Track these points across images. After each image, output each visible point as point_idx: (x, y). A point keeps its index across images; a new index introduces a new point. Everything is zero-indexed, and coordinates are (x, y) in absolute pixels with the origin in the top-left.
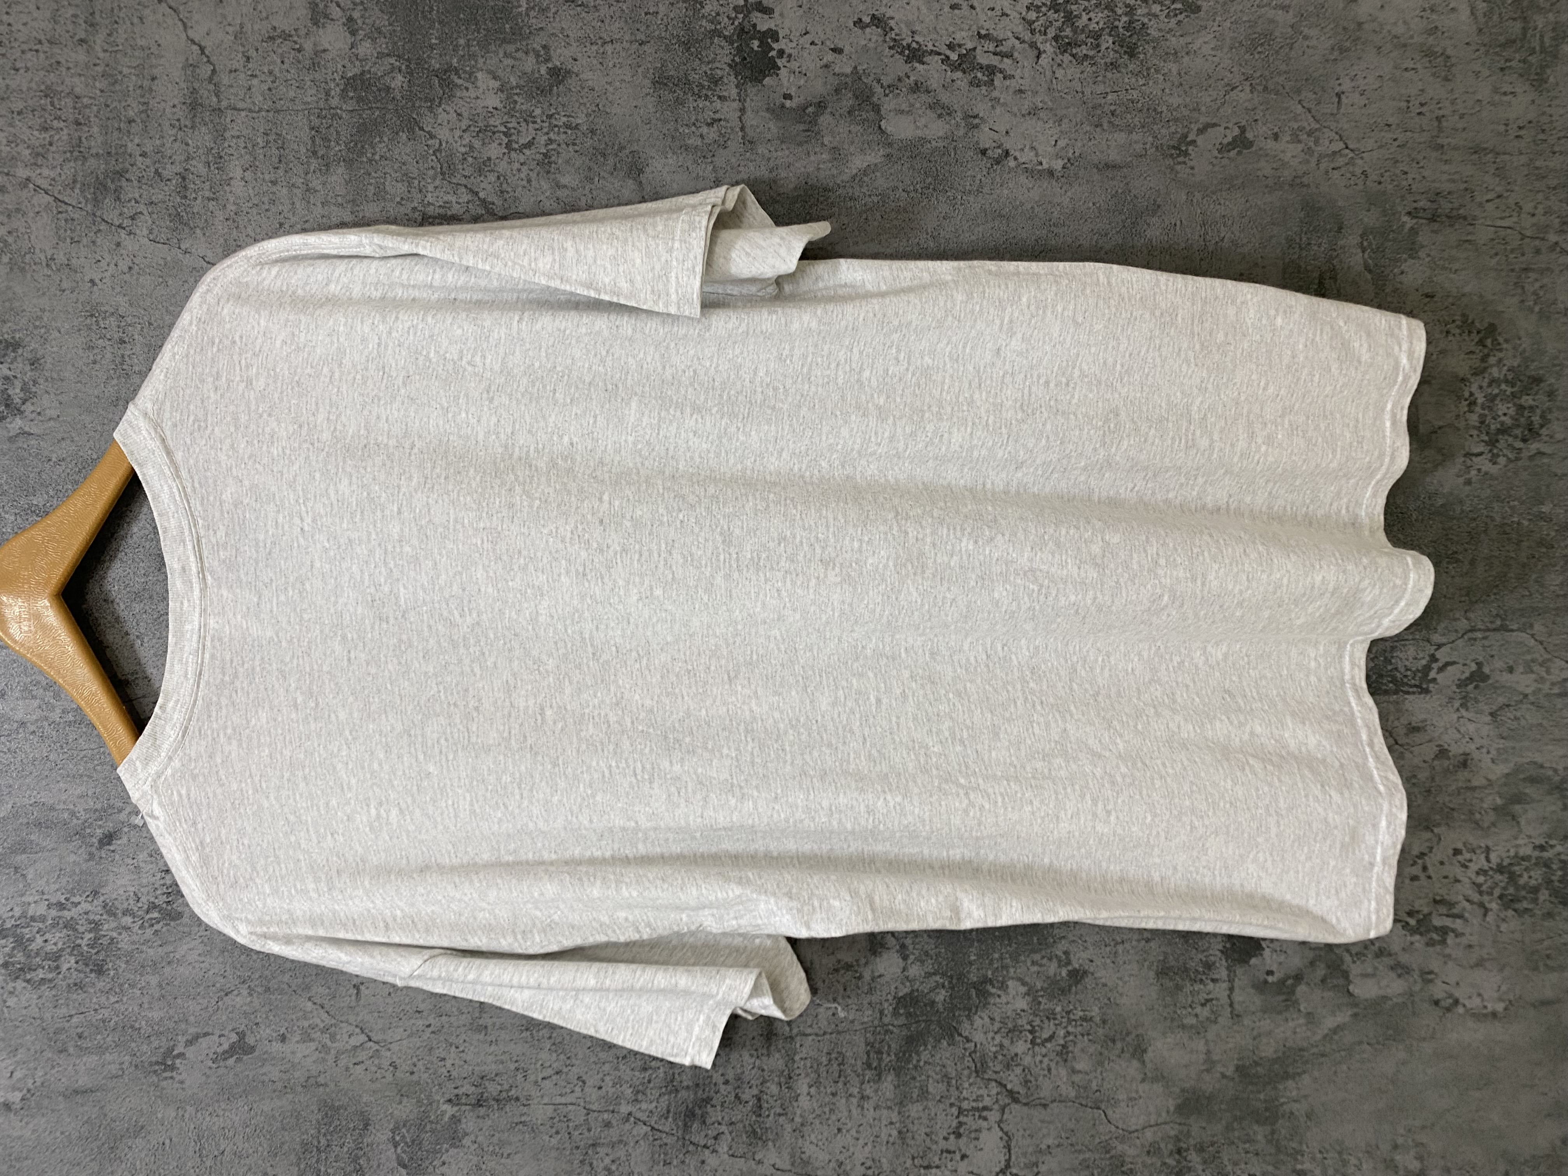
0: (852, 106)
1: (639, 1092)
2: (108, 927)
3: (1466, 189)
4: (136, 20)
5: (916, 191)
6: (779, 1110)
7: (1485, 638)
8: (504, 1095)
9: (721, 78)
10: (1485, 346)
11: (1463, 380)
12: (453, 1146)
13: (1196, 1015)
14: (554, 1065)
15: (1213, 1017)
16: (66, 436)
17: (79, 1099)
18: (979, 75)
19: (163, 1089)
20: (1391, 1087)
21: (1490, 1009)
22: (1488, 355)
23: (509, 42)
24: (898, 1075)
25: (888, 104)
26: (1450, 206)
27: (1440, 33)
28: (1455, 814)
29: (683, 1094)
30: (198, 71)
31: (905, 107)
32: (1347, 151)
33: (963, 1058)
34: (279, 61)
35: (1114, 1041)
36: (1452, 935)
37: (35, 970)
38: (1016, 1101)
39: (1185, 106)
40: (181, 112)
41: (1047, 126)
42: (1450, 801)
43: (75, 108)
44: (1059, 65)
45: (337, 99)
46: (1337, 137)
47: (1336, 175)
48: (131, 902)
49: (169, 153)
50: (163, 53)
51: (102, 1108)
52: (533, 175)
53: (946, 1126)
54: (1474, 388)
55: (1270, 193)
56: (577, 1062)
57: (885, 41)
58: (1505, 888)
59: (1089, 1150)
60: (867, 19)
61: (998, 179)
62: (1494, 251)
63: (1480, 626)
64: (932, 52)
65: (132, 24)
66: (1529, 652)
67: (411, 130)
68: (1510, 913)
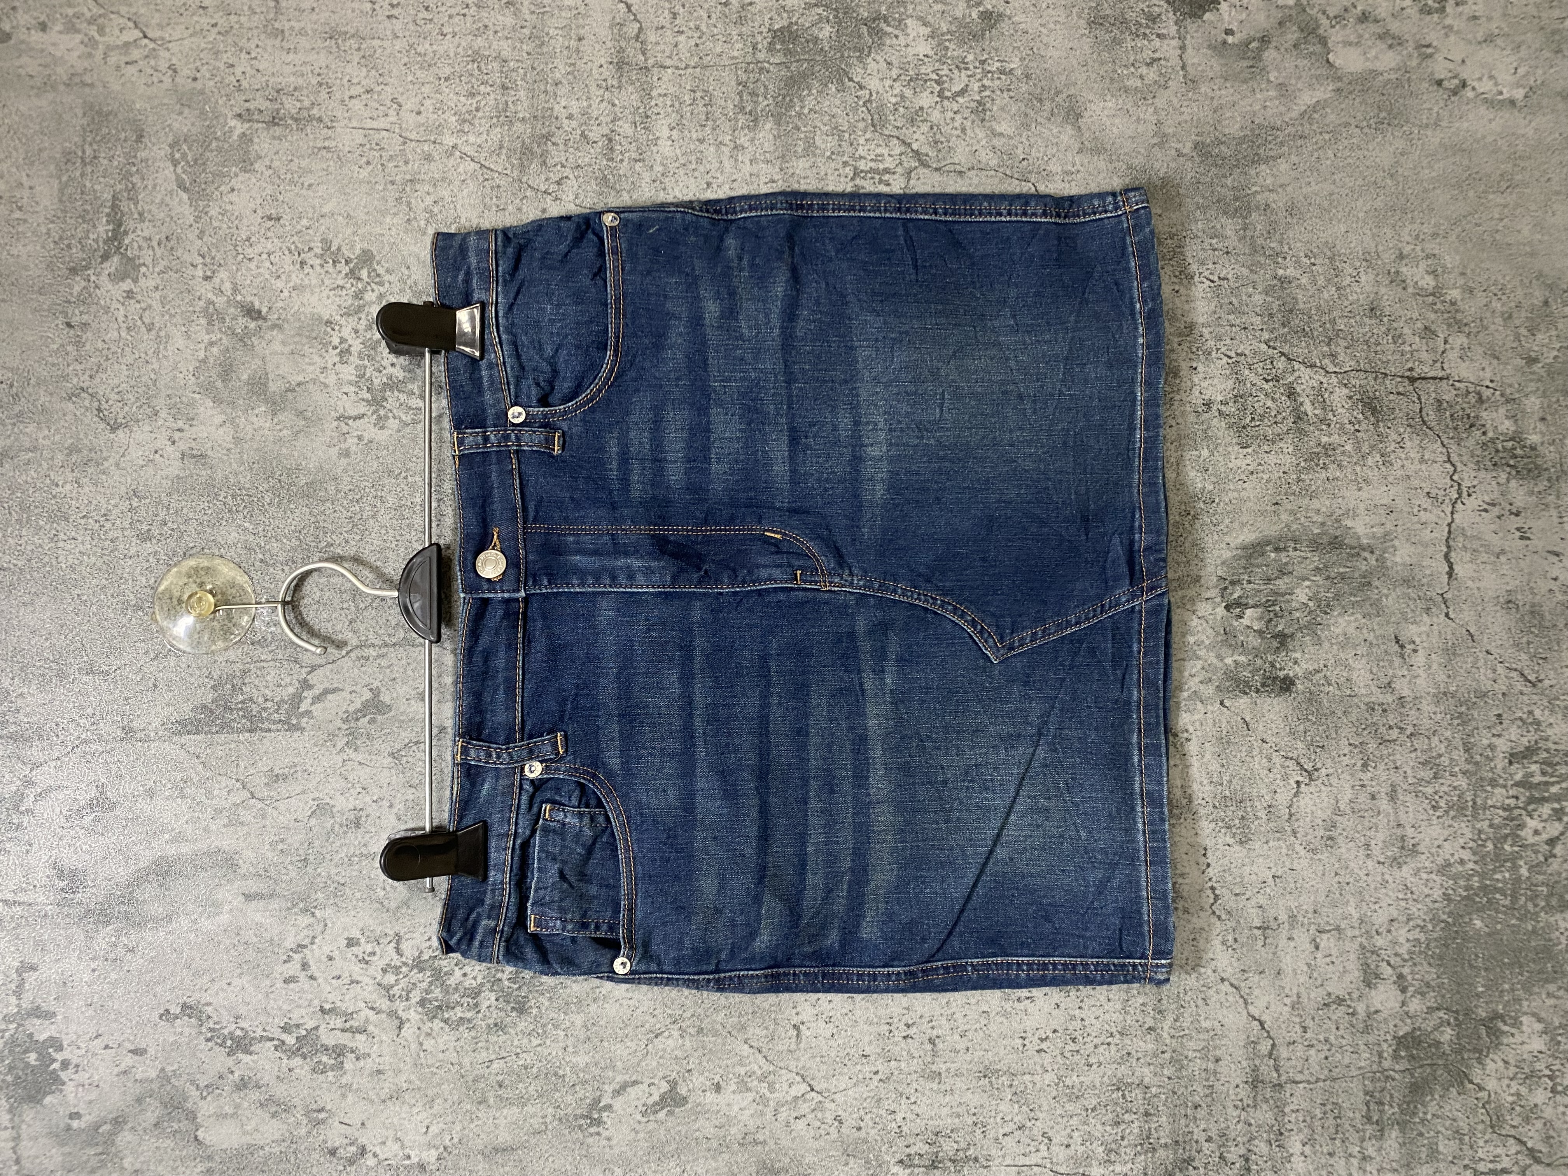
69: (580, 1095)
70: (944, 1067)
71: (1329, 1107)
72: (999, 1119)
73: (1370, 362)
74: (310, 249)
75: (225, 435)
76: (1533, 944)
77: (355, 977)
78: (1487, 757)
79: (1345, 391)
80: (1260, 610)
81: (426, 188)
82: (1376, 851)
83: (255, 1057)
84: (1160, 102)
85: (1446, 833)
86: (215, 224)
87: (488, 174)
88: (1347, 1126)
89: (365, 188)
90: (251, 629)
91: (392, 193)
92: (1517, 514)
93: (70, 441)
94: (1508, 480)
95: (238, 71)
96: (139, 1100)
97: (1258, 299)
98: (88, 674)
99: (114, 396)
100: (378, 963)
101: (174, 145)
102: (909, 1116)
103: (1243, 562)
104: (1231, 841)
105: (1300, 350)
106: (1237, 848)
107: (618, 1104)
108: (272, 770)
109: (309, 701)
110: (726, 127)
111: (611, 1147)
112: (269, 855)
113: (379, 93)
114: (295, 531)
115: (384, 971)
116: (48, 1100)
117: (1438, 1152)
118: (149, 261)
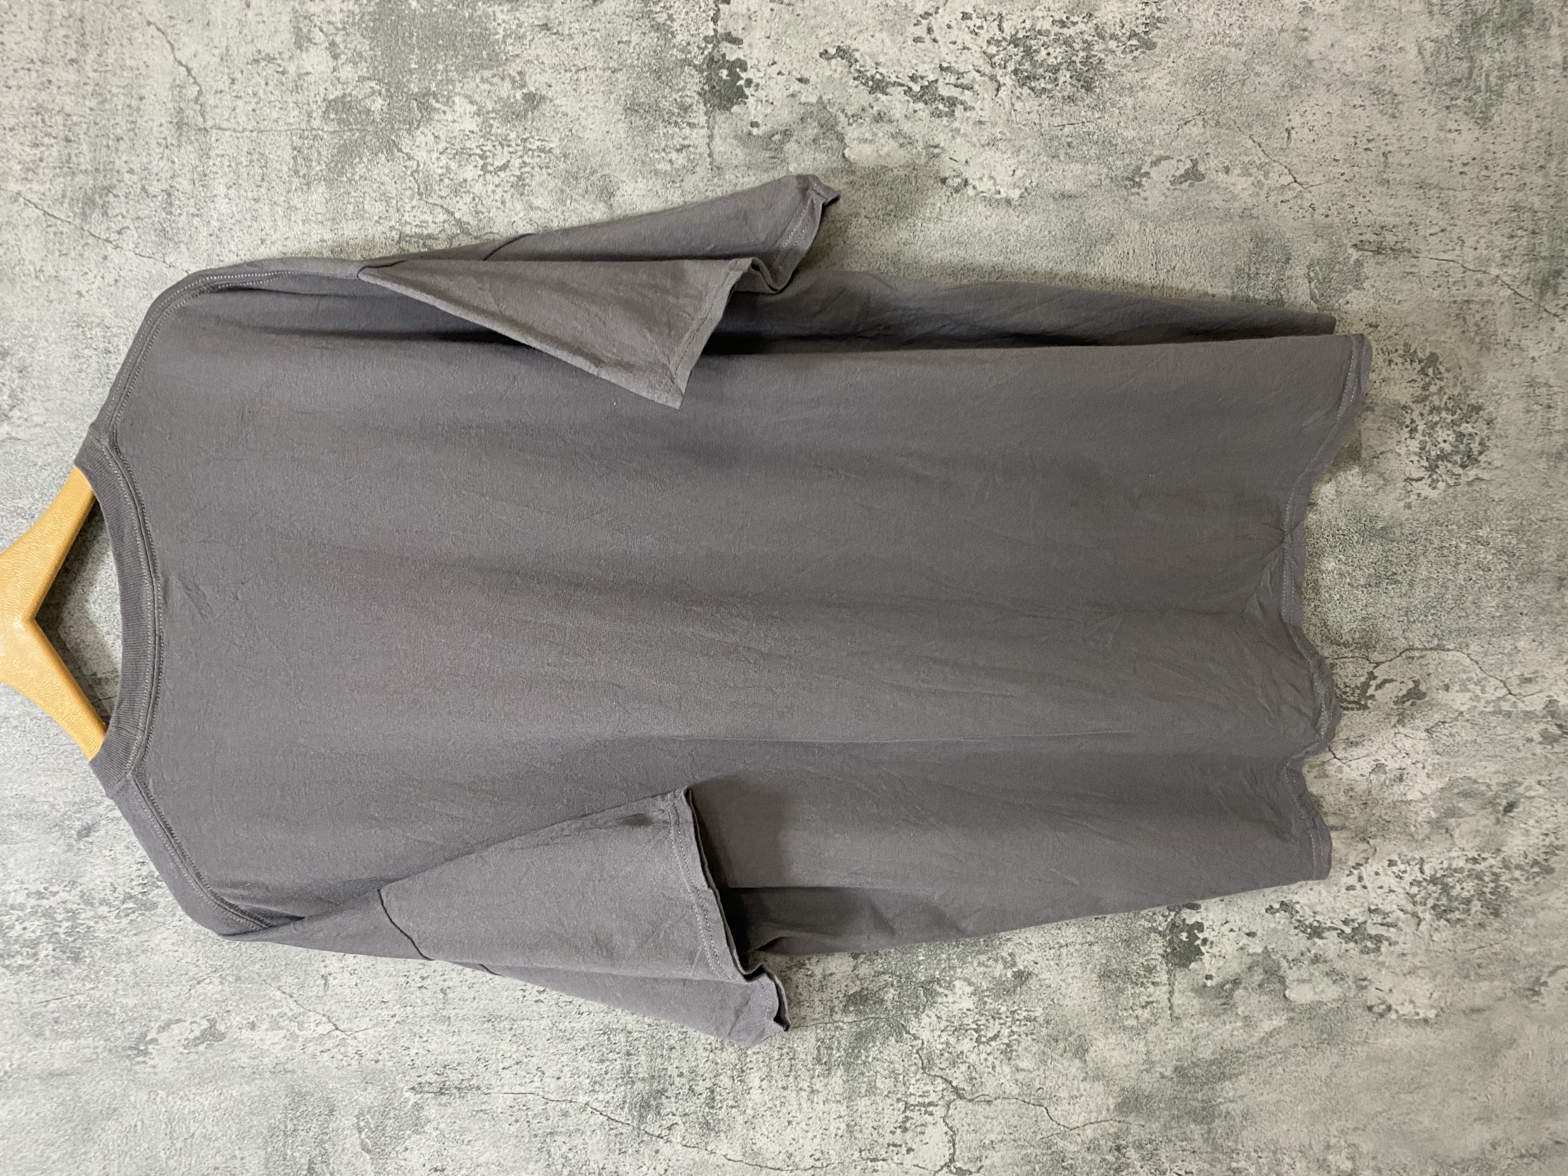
0: (817, 135)
1: (596, 1084)
2: (86, 915)
3: (1411, 223)
4: (125, 41)
5: (878, 218)
6: (731, 1103)
7: (1421, 657)
8: (466, 1083)
9: (690, 105)
10: (1427, 375)
11: (1405, 407)
12: (416, 1132)
13: (1137, 1017)
14: (514, 1056)
15: (1153, 1020)
16: (52, 441)
17: (54, 1081)
18: (941, 106)
19: (136, 1073)
20: (1324, 1089)
21: (1422, 1016)
22: (1429, 384)
23: (486, 68)
24: (847, 1071)
25: (852, 133)
26: (1395, 239)
27: (1387, 72)
28: (1391, 827)
29: (639, 1085)
30: (184, 91)
31: (868, 136)
32: (1295, 185)
33: (910, 1055)
34: (263, 83)
35: (1057, 1041)
36: (1386, 943)
37: (14, 956)
38: (961, 1097)
39: (1140, 139)
40: (168, 131)
41: (1005, 156)
42: (1386, 814)
43: (65, 125)
44: (1018, 98)
45: (318, 120)
46: (1286, 171)
47: (1285, 206)
48: (108, 892)
49: (155, 170)
50: (151, 73)
51: (75, 1090)
52: (507, 197)
53: (893, 1121)
54: (1415, 415)
55: (1220, 224)
56: (537, 1053)
57: (850, 72)
58: (1438, 899)
59: (1031, 1146)
60: (833, 51)
61: (957, 207)
62: (1436, 284)
63: (1417, 645)
64: (894, 84)
65: (121, 45)
66: (1464, 672)
67: (390, 152)
68: (1443, 922)
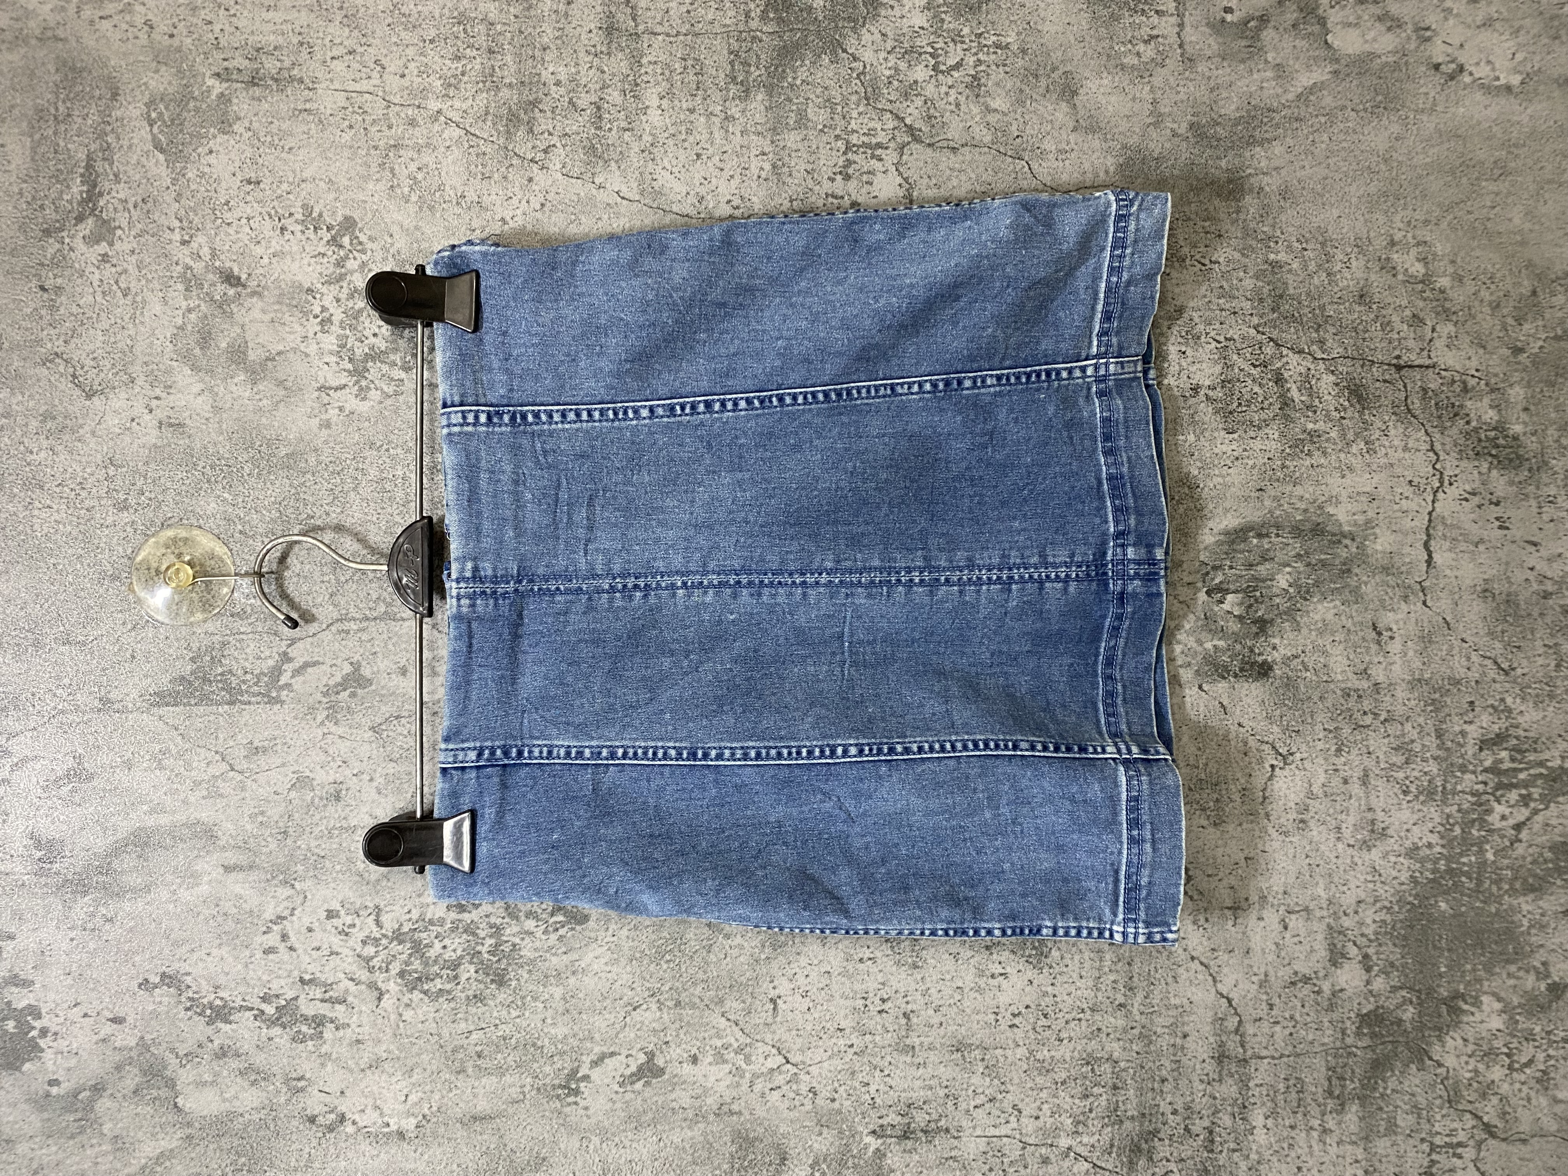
69: (559, 1066)
70: (917, 1041)
71: (1291, 1082)
72: (970, 1092)
73: (1357, 350)
74: (291, 215)
75: (202, 404)
76: (1496, 926)
77: (336, 948)
78: (1459, 744)
79: (1332, 378)
80: (1240, 595)
81: (411, 153)
82: (1347, 833)
83: (234, 1026)
84: (1157, 81)
85: (1416, 817)
86: (193, 187)
87: (474, 141)
88: (1309, 1100)
89: (346, 153)
90: (231, 601)
91: (375, 159)
92: (1497, 504)
93: (44, 408)
94: (1489, 469)
95: (217, 28)
96: (118, 1068)
97: (1249, 283)
98: (64, 644)
99: (89, 362)
100: (358, 935)
101: (151, 104)
102: (882, 1087)
103: (1225, 548)
104: (1205, 823)
105: (1289, 336)
106: (1211, 830)
107: (596, 1074)
108: (251, 743)
109: (289, 674)
110: (717, 96)
111: (588, 1117)
112: (248, 827)
113: (362, 55)
114: (274, 503)
115: (364, 942)
116: (27, 1066)
117: (1396, 1126)
118: (124, 224)
